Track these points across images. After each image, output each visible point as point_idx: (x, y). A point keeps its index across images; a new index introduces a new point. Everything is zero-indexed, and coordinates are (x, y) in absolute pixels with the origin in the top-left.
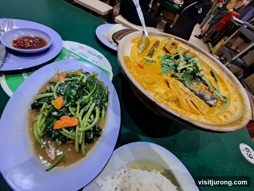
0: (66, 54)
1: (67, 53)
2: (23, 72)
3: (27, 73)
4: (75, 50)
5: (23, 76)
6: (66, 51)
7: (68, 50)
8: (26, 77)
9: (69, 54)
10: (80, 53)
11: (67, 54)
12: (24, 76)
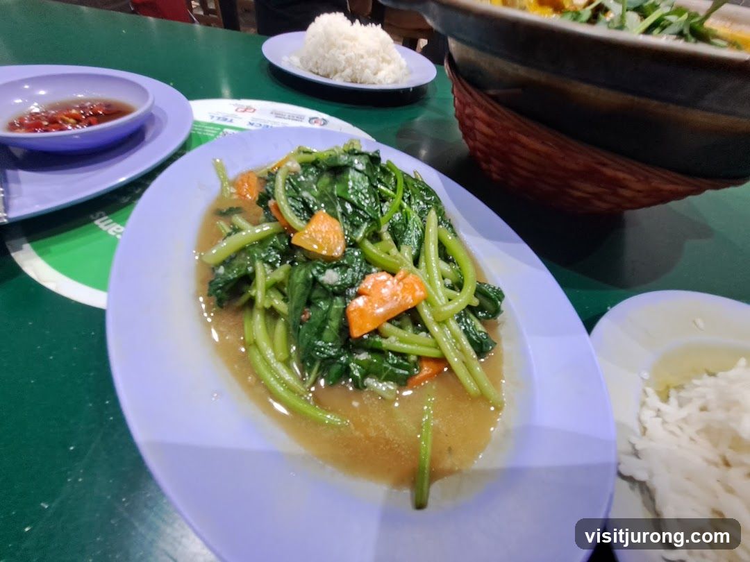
0: (207, 134)
1: (211, 133)
2: (95, 216)
3: (112, 216)
4: (229, 119)
5: (101, 229)
6: (203, 128)
7: (210, 124)
8: (114, 229)
9: (219, 131)
10: (251, 124)
11: (212, 135)
12: (105, 228)
